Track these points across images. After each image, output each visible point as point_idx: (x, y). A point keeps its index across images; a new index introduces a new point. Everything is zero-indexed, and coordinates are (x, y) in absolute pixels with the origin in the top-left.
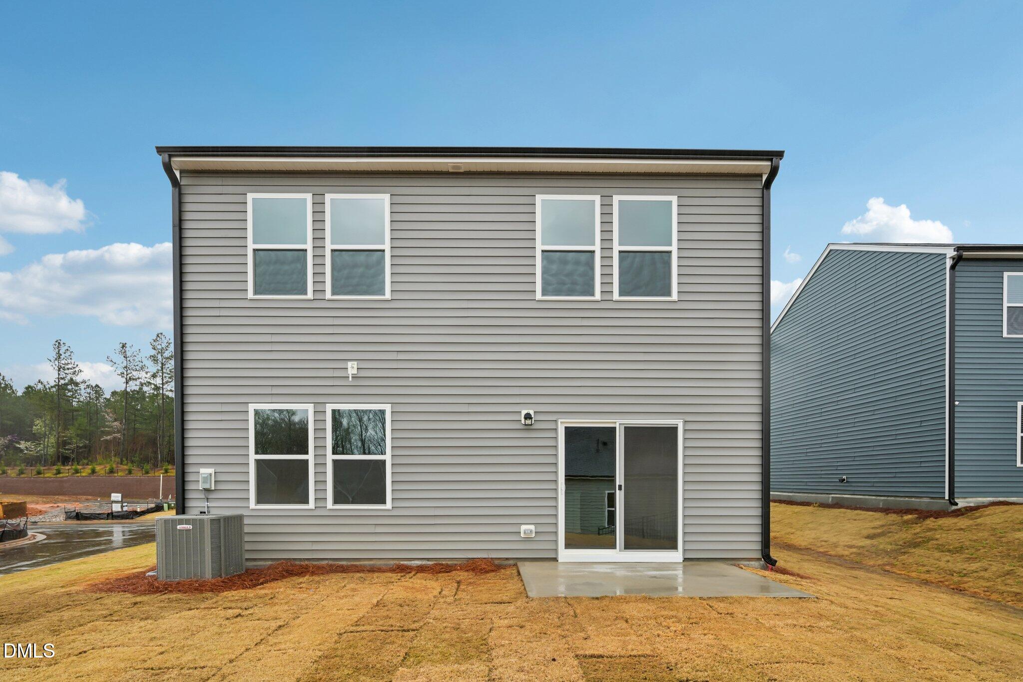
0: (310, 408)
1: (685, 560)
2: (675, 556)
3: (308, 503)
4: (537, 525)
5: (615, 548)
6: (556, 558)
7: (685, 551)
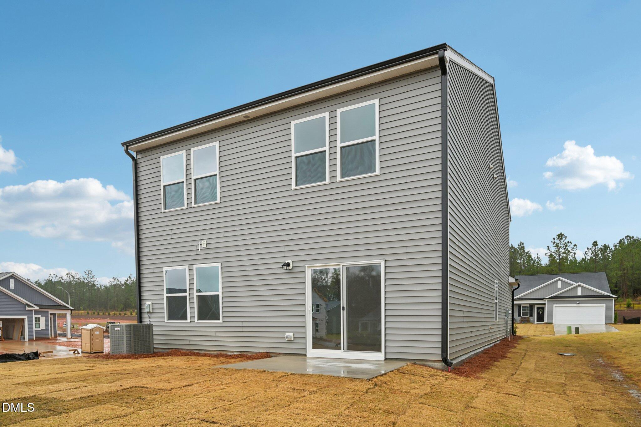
0: (187, 267)
1: (386, 359)
2: (379, 356)
3: (187, 319)
4: (294, 333)
5: (341, 349)
6: (305, 354)
7: (386, 353)
